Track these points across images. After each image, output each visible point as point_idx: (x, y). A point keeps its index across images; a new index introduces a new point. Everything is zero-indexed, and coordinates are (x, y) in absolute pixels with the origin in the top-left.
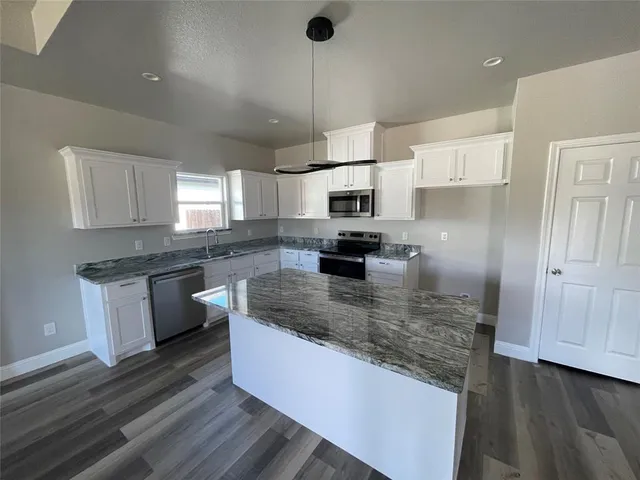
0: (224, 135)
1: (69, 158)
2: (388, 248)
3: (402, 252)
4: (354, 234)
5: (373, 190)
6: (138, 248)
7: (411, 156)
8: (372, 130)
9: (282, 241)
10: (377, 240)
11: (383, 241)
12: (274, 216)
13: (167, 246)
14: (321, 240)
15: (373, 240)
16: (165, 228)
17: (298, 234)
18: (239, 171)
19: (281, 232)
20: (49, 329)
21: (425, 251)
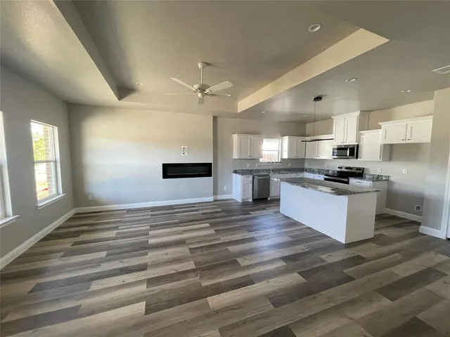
1: (235, 137)
2: (367, 176)
3: (377, 179)
4: (347, 168)
5: (358, 145)
6: (248, 167)
7: (380, 127)
8: (358, 114)
9: (306, 170)
10: (361, 172)
11: (365, 172)
12: (303, 157)
13: (256, 167)
14: (328, 171)
15: (359, 171)
16: (257, 160)
17: (315, 167)
18: (287, 137)
19: (306, 166)
21: (392, 179)
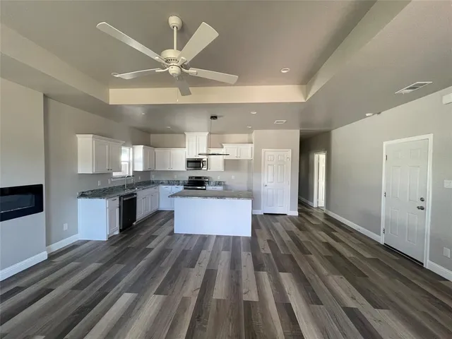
0: (135, 128)
2: (212, 182)
4: (196, 178)
5: (207, 159)
6: (99, 185)
8: (207, 135)
9: (153, 183)
10: (207, 180)
12: (153, 169)
13: (109, 184)
17: (164, 179)
18: (142, 146)
19: (153, 178)
20: (66, 227)
21: (226, 183)
